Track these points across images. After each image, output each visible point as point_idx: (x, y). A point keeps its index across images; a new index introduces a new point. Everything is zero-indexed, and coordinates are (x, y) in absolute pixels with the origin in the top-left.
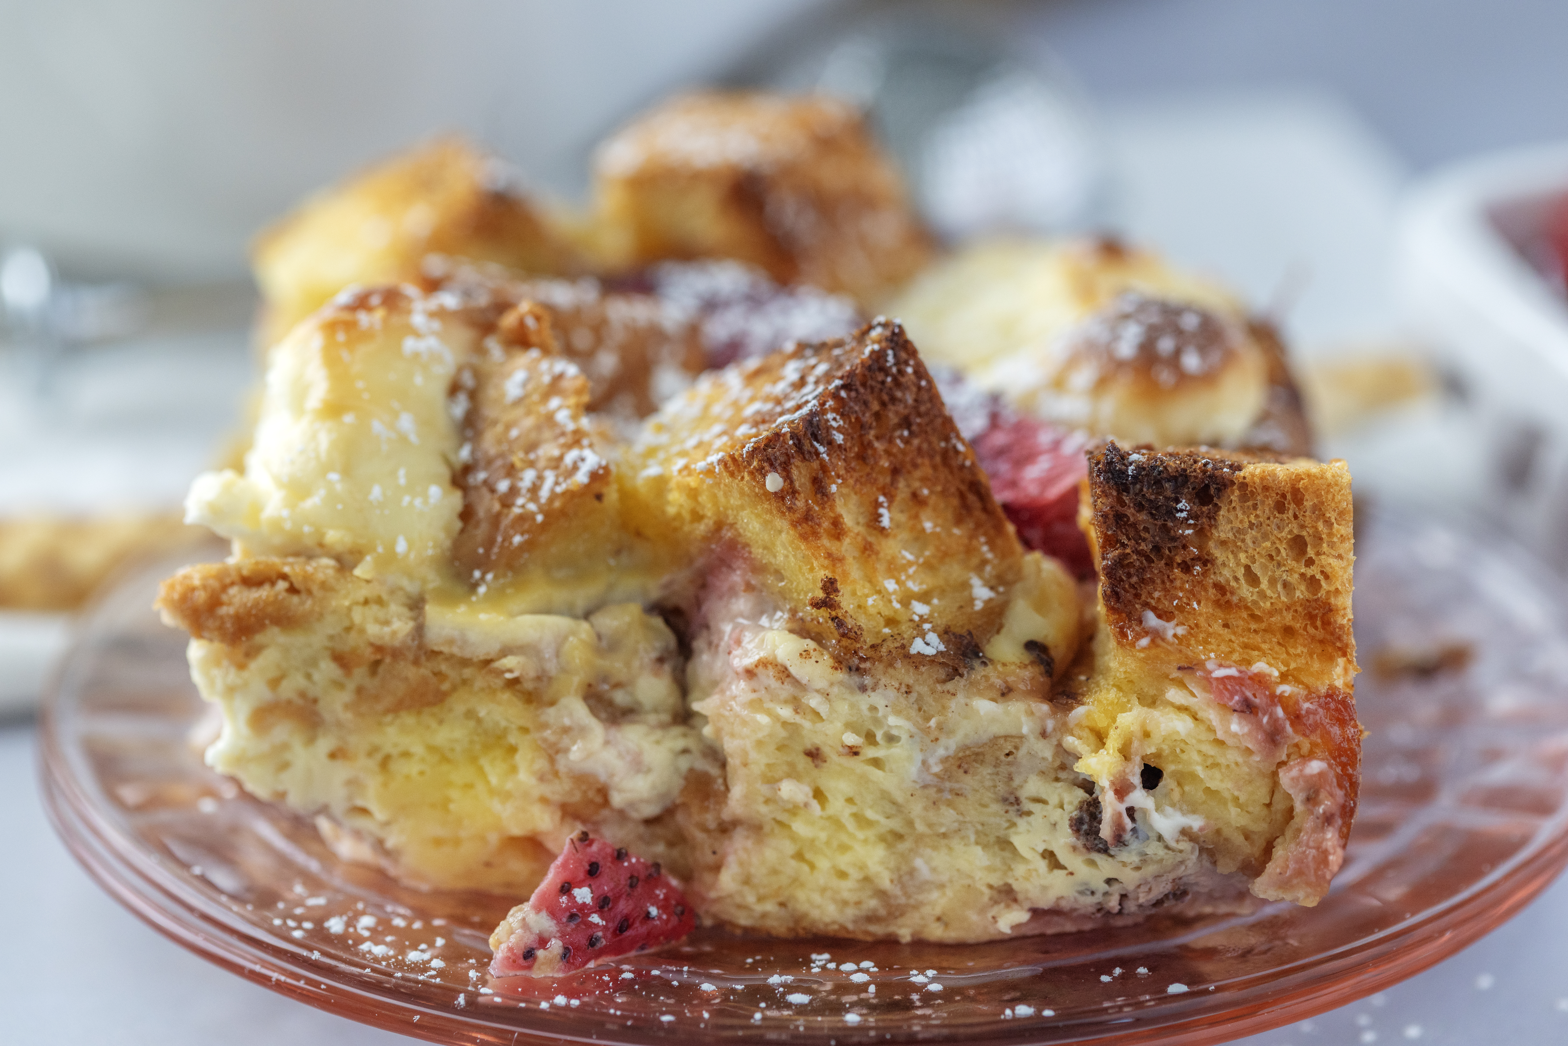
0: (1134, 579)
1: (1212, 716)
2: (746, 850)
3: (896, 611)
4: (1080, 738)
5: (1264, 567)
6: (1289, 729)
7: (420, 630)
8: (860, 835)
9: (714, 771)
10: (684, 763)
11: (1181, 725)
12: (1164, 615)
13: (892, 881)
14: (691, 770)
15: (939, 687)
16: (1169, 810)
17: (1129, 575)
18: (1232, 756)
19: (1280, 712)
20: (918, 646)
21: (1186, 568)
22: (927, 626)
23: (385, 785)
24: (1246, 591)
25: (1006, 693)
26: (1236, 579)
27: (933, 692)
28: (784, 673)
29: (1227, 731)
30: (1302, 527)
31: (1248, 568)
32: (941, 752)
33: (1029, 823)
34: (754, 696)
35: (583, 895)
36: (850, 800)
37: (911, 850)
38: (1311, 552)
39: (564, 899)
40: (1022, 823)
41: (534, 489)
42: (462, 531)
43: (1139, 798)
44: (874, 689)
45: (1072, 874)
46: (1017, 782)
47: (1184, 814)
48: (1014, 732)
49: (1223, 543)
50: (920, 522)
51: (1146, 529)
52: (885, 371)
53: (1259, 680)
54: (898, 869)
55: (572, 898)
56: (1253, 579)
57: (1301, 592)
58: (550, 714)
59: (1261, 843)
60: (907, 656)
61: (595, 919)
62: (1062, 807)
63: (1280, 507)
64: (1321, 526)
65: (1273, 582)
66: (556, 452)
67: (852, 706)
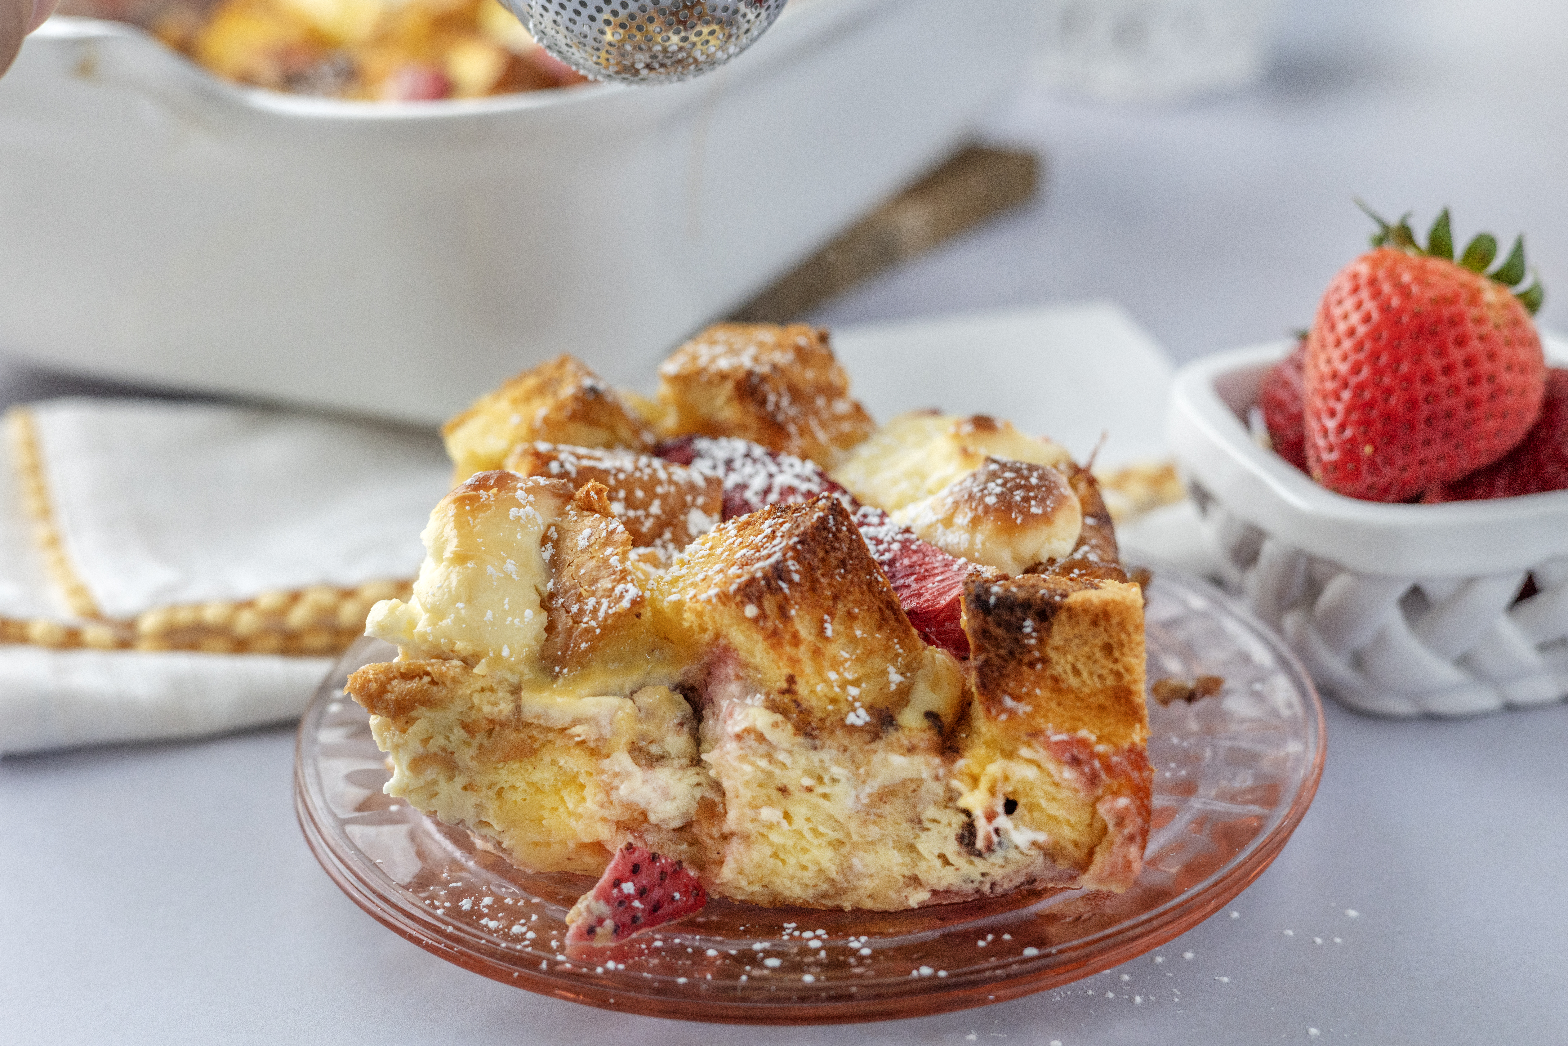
0: (996, 674)
1: (1051, 767)
2: (739, 852)
3: (836, 693)
4: (961, 781)
5: (1084, 664)
6: (1103, 775)
7: (518, 708)
8: (816, 842)
9: (718, 799)
10: (698, 793)
11: (1030, 773)
12: (1017, 698)
13: (837, 873)
14: (702, 797)
15: (866, 747)
16: (1023, 828)
17: (992, 671)
18: (1066, 794)
19: (1097, 764)
20: (851, 719)
21: (1032, 666)
22: (857, 704)
23: (500, 807)
24: (1073, 681)
25: (911, 750)
26: (1066, 673)
27: (862, 750)
28: (761, 738)
29: (1061, 777)
30: (1110, 636)
31: (1073, 665)
32: (868, 790)
33: (928, 836)
34: (741, 752)
35: (628, 888)
36: (808, 820)
37: (849, 852)
38: (1116, 654)
39: (615, 891)
40: (924, 836)
41: (595, 611)
42: (547, 639)
43: (1003, 821)
44: (822, 748)
45: (958, 869)
46: (919, 809)
47: (1033, 830)
48: (916, 776)
49: (1056, 649)
50: (853, 630)
51: (1004, 640)
52: (828, 530)
53: (1083, 743)
54: (842, 865)
55: (621, 890)
56: (1077, 672)
57: (1110, 681)
58: (606, 763)
59: (1086, 849)
60: (844, 726)
61: (637, 904)
62: (950, 825)
63: (1095, 623)
64: (1123, 637)
65: (1091, 674)
66: (610, 586)
67: (808, 759)
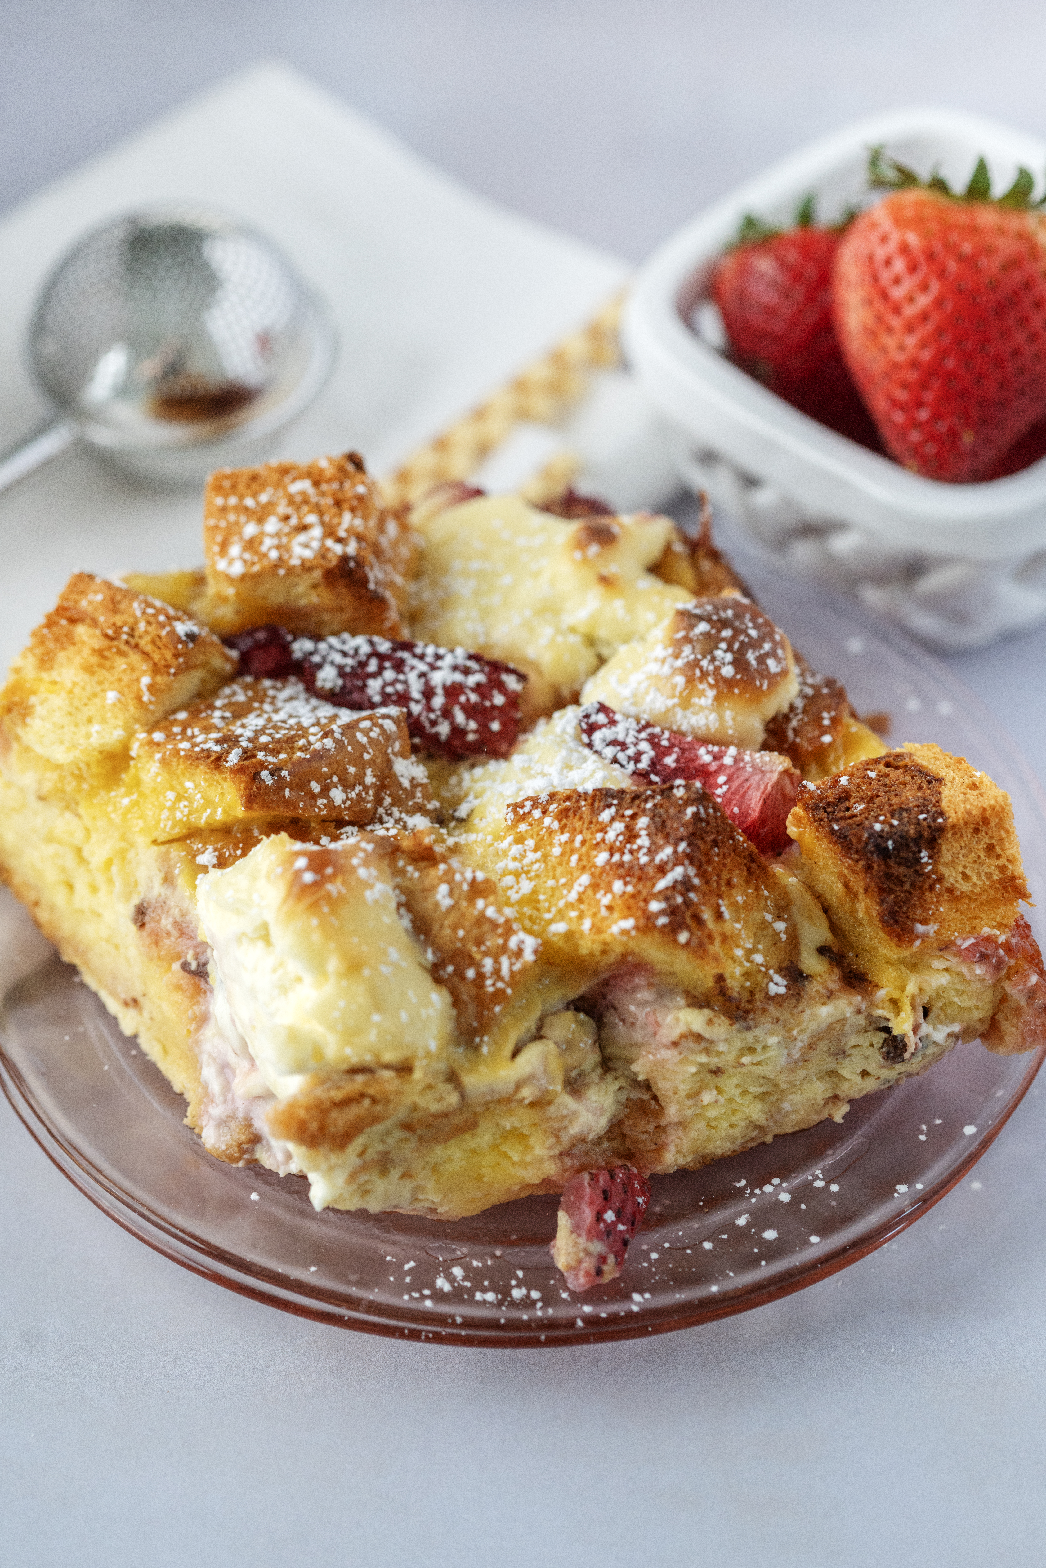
0: (905, 909)
1: (964, 969)
2: (678, 1138)
3: (747, 968)
4: (883, 1008)
5: (973, 869)
6: (1007, 958)
7: (463, 1095)
8: (745, 1102)
9: (646, 1097)
10: (622, 1097)
11: (943, 980)
12: (925, 922)
13: (767, 1120)
14: (628, 1100)
15: (796, 1011)
16: (939, 1027)
17: (901, 907)
18: (976, 985)
19: (1001, 952)
20: (773, 989)
21: (931, 888)
22: (771, 972)
23: (437, 1181)
24: (966, 887)
25: (830, 995)
26: (957, 881)
27: (792, 1014)
28: (698, 1037)
29: (974, 975)
30: (991, 838)
31: (963, 873)
32: (799, 1045)
33: (851, 1061)
34: (682, 1056)
35: (609, 1216)
36: (738, 1086)
37: (778, 1099)
38: (998, 850)
39: (602, 1225)
40: (846, 1062)
41: (497, 972)
42: (459, 1015)
43: (925, 1029)
44: (756, 1027)
45: (878, 1077)
46: (843, 1042)
47: (948, 1026)
48: (841, 1017)
49: (946, 864)
50: (734, 897)
51: (905, 876)
52: (701, 820)
53: (989, 939)
54: (770, 1111)
55: (605, 1221)
56: (966, 877)
57: (997, 876)
58: (552, 1110)
60: (771, 998)
61: (621, 1227)
62: (871, 1045)
63: (976, 831)
64: (1003, 833)
65: (979, 874)
66: (500, 941)
67: (741, 1039)
